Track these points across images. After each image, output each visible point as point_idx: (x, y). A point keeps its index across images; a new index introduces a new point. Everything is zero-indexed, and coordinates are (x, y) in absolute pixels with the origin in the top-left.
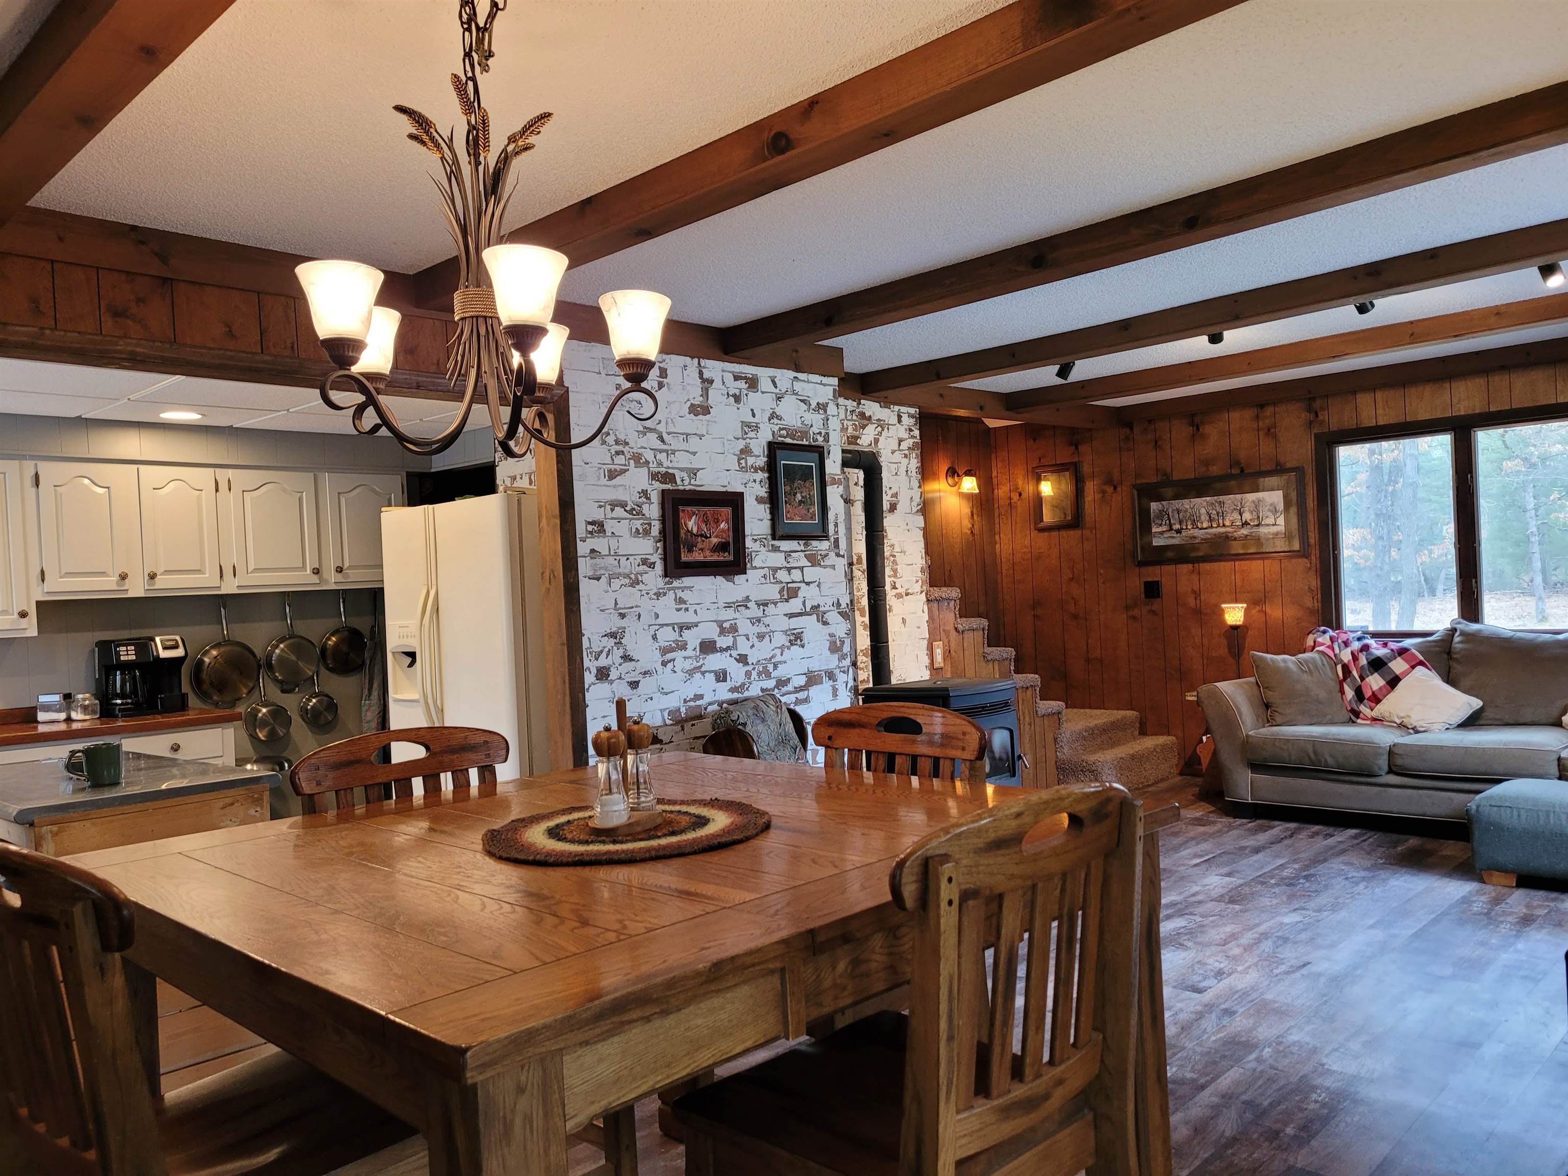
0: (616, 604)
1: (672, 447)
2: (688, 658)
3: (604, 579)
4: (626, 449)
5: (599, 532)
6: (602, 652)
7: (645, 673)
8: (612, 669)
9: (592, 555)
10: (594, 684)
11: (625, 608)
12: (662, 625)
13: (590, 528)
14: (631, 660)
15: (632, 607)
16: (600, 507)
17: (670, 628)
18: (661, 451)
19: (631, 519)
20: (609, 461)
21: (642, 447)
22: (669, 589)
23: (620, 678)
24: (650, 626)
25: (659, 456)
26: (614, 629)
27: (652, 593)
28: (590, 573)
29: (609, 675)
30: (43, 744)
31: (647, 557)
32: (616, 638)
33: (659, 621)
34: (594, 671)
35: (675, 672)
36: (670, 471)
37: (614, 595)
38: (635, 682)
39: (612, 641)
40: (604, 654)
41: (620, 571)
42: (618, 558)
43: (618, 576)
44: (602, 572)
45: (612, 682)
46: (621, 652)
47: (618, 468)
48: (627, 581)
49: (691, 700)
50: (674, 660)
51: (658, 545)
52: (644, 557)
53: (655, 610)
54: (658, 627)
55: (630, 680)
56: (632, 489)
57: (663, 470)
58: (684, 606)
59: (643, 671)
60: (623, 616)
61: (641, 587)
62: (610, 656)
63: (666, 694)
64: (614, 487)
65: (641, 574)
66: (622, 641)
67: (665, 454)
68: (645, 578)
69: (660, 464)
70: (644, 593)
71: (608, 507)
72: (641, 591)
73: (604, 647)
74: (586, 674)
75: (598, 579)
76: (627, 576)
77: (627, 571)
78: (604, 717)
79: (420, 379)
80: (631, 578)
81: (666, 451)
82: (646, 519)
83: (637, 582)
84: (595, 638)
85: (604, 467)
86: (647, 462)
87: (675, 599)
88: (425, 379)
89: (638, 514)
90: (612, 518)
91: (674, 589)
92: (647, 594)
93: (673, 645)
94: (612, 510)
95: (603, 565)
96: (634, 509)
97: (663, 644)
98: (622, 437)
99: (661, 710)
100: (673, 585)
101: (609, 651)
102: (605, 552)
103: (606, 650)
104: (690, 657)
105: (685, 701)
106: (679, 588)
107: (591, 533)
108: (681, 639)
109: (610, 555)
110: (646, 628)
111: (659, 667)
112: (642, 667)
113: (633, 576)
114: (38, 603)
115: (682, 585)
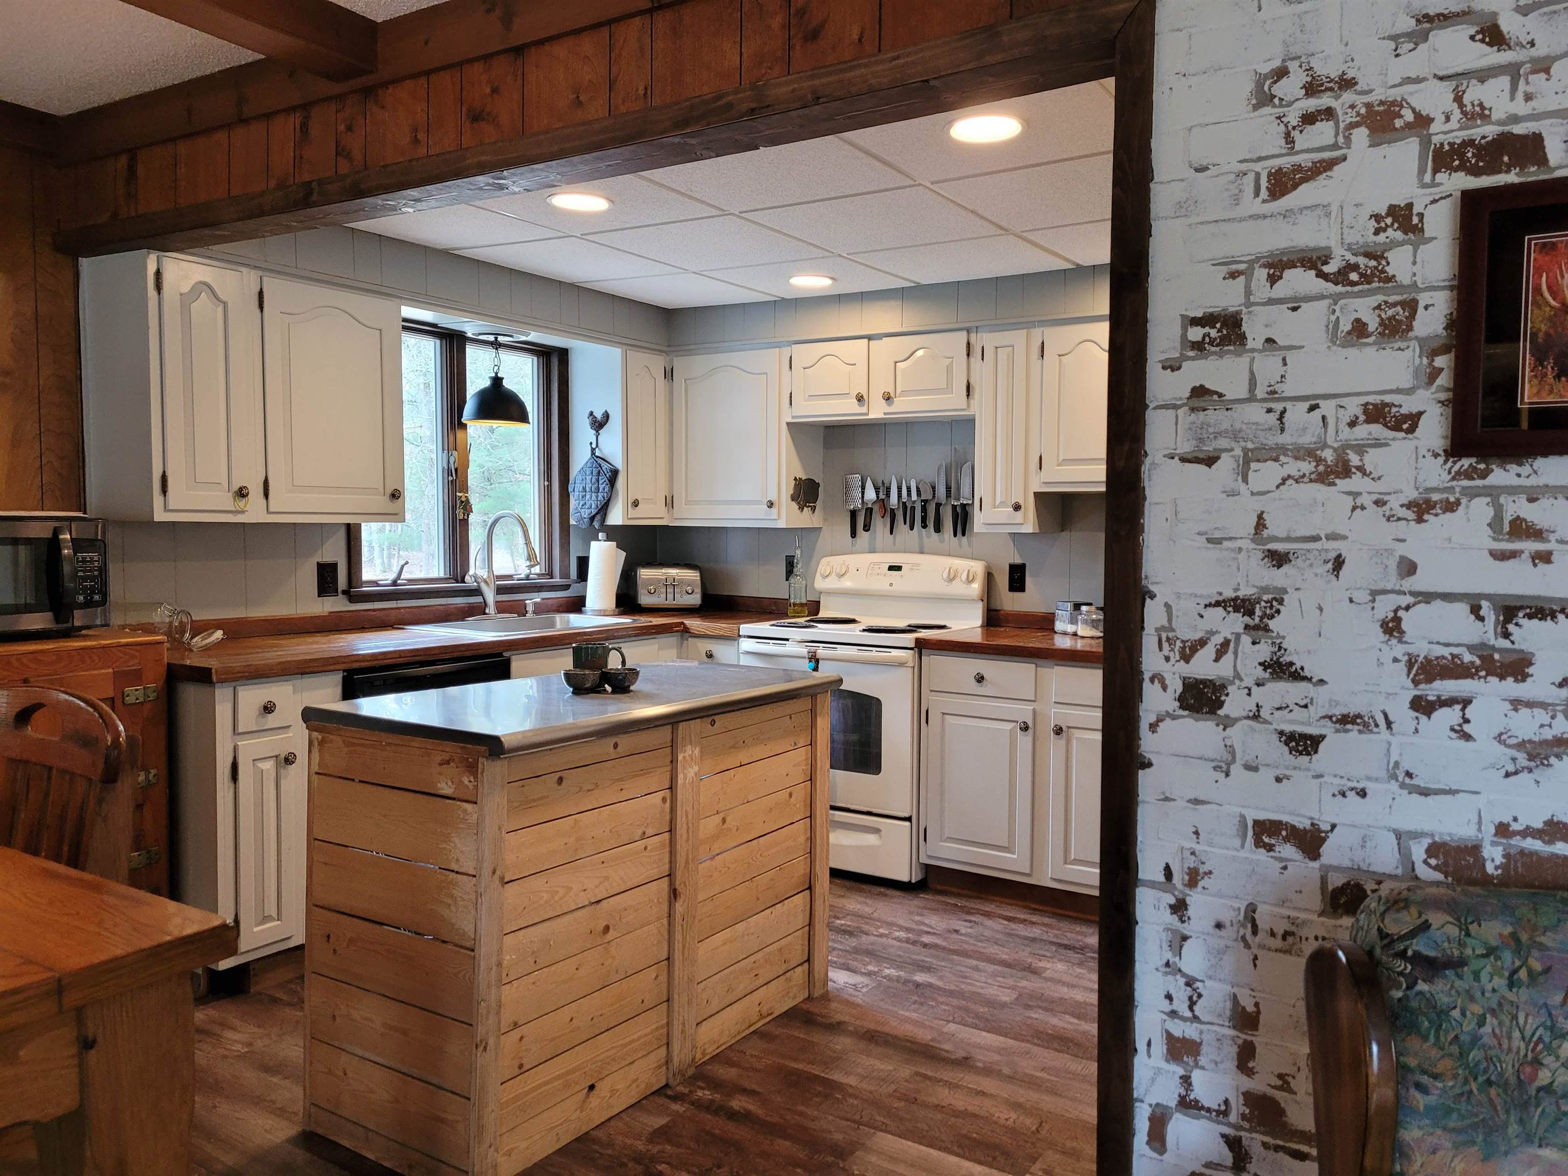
0: (1260, 524)
1: (1540, 51)
2: (1530, 705)
3: (1226, 464)
4: (1341, 103)
5: (1224, 341)
6: (1202, 643)
7: (1345, 720)
8: (1230, 689)
9: (1196, 403)
10: (1174, 718)
11: (1288, 539)
12: (1427, 597)
13: (1195, 334)
14: (1297, 676)
15: (1316, 539)
16: (1233, 275)
17: (1463, 608)
18: (1483, 75)
19: (1336, 298)
20: (1277, 144)
21: (1408, 81)
22: (1473, 494)
23: (1256, 717)
24: (1374, 594)
25: (1474, 93)
26: (1244, 592)
27: (1394, 504)
28: (1186, 447)
29: (1221, 705)
30: (973, 655)
31: (1388, 399)
32: (1250, 613)
33: (1419, 582)
34: (1176, 686)
35: (1467, 737)
36: (1519, 129)
37: (1257, 504)
38: (1310, 737)
39: (1237, 622)
40: (1208, 651)
41: (1286, 439)
42: (1278, 407)
43: (1274, 454)
44: (1223, 443)
45: (1227, 723)
46: (1264, 651)
47: (1305, 160)
48: (1307, 467)
49: (1528, 832)
50: (1466, 702)
51: (1441, 361)
52: (1372, 399)
53: (1402, 550)
54: (1409, 599)
55: (1288, 728)
56: (1349, 212)
57: (1490, 131)
58: (1530, 546)
59: (1338, 711)
60: (1279, 559)
61: (1356, 482)
62: (1228, 657)
63: (1425, 792)
64: (1286, 215)
65: (1360, 449)
66: (1272, 624)
67: (1504, 82)
68: (1372, 459)
69: (1481, 114)
70: (1366, 500)
71: (1261, 274)
72: (1356, 495)
73: (1212, 633)
74: (1150, 691)
75: (1210, 461)
76: (1310, 454)
77: (1307, 440)
78: (1196, 802)
79: (817, 82)
80: (1319, 460)
81: (1513, 71)
82: (1401, 288)
83: (1344, 470)
84: (1185, 610)
85: (1258, 167)
86: (1422, 121)
87: (1495, 524)
88: (824, 80)
89: (1366, 278)
90: (1271, 302)
91: (1494, 493)
92: (1379, 503)
93: (1468, 658)
94: (1273, 280)
95: (1225, 425)
96: (1355, 267)
97: (1422, 649)
98: (1329, 69)
99: (1399, 835)
100: (1492, 480)
101: (1226, 644)
102: (1235, 389)
103: (1218, 640)
104: (1543, 705)
105: (1503, 830)
106: (1512, 490)
107: (1198, 346)
108: (1504, 643)
109: (1251, 398)
110: (1362, 596)
111: (1403, 714)
112: (1333, 703)
113: (1329, 455)
114: (1037, 495)
115: (1533, 481)
